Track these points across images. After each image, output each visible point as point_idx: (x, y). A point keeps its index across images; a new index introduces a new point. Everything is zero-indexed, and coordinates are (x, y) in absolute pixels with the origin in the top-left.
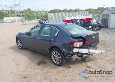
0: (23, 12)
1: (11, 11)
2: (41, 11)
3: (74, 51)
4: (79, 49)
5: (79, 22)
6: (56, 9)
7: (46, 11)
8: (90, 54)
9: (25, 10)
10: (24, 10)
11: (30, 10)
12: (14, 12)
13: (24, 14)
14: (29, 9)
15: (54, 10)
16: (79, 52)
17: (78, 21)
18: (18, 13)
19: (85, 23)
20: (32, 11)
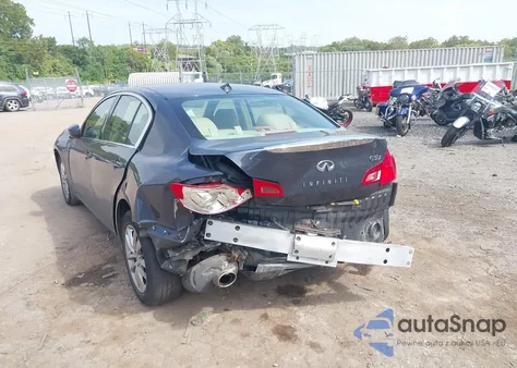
0: (208, 51)
1: (160, 46)
2: (286, 46)
3: (209, 235)
4: (238, 228)
5: (410, 95)
6: (354, 38)
7: (308, 49)
8: (299, 261)
9: (217, 44)
10: (215, 43)
11: (241, 42)
12: (172, 50)
13: (213, 61)
14: (235, 40)
15: (342, 44)
16: (236, 240)
17: (410, 90)
18: (188, 57)
19: (452, 102)
20: (248, 48)
